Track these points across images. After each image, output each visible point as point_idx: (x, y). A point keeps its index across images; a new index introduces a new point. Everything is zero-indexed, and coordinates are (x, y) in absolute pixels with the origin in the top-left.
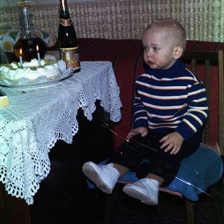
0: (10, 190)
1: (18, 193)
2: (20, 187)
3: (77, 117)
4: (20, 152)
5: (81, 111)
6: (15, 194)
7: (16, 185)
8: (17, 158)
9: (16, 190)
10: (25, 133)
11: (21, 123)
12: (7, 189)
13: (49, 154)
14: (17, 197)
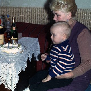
0: (6, 86)
1: (9, 88)
2: (10, 86)
3: (27, 61)
4: (11, 74)
5: (28, 59)
6: (8, 88)
7: (8, 85)
8: (10, 76)
9: (8, 87)
10: (13, 68)
11: (12, 65)
12: (5, 86)
13: (19, 74)
14: (8, 89)
